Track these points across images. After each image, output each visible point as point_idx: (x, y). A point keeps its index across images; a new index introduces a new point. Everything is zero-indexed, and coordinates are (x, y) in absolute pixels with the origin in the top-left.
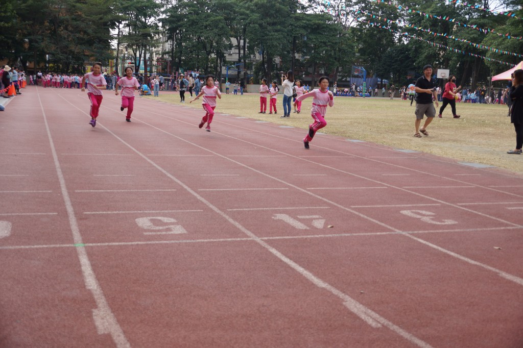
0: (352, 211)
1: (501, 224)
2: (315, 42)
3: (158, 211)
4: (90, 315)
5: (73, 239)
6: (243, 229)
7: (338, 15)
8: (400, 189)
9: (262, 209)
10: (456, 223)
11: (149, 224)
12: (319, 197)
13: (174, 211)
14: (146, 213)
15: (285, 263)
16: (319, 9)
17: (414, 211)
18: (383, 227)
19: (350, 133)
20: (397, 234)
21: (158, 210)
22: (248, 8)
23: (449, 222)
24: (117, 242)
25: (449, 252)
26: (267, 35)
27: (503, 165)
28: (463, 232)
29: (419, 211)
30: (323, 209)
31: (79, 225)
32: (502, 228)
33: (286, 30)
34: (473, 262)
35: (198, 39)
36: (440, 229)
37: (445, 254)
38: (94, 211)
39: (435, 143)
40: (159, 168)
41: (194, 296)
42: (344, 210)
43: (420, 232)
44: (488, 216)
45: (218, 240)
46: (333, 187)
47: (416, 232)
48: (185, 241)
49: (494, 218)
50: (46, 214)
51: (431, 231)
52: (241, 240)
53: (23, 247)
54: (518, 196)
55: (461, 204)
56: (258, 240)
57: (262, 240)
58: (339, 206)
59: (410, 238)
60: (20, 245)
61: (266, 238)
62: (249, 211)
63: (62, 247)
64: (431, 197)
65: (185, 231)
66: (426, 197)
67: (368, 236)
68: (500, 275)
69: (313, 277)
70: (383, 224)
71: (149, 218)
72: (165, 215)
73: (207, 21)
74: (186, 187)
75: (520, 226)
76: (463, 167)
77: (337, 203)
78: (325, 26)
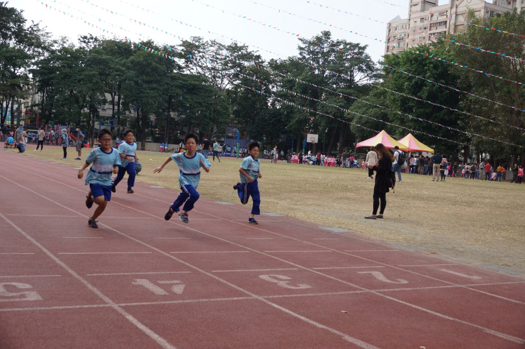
0: (212, 276)
2: (190, 102)
3: (13, 277)
6: (101, 295)
7: (214, 77)
8: (261, 253)
9: (123, 274)
10: (310, 287)
11: (2, 290)
12: (181, 261)
13: (30, 276)
15: (141, 330)
17: (272, 275)
18: (241, 292)
19: (220, 195)
20: (253, 299)
21: (13, 275)
22: (124, 65)
23: (303, 286)
25: (299, 317)
26: (142, 92)
27: (360, 230)
28: (315, 296)
29: (276, 276)
30: (184, 273)
32: (351, 292)
33: (161, 88)
34: (320, 326)
35: (71, 93)
36: (295, 293)
37: (296, 318)
39: (300, 207)
40: (19, 229)
42: (205, 275)
43: (275, 297)
44: (340, 280)
45: (74, 307)
46: (197, 251)
47: (271, 297)
48: (39, 308)
49: (345, 282)
51: (286, 296)
52: (98, 307)
54: (370, 260)
55: (316, 268)
56: (115, 306)
57: (120, 306)
58: (201, 271)
59: (265, 303)
61: (124, 305)
62: (109, 276)
64: (290, 261)
65: (40, 298)
66: (285, 261)
67: (225, 301)
68: (344, 338)
69: (167, 344)
70: (241, 289)
71: (3, 284)
72: (20, 281)
73: (80, 75)
74: (45, 250)
75: (367, 290)
76: (323, 231)
77: (199, 267)
78: (201, 87)
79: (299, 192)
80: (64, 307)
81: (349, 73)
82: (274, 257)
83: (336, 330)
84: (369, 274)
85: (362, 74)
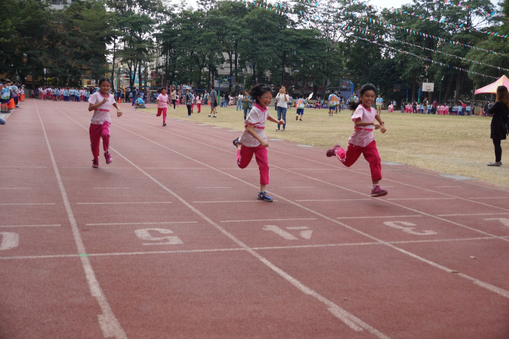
0: (338, 222)
1: (478, 235)
2: (304, 56)
3: (155, 223)
4: (96, 320)
5: (77, 250)
6: (236, 240)
7: (327, 30)
8: (384, 200)
9: (253, 220)
10: (436, 233)
11: (147, 235)
12: (307, 209)
13: (170, 223)
14: (144, 225)
15: (275, 272)
16: (308, 25)
17: (397, 222)
18: (367, 237)
20: (380, 245)
21: (155, 221)
22: (239, 24)
23: (429, 233)
24: (118, 252)
25: (427, 261)
26: (257, 49)
27: (483, 177)
28: (442, 242)
29: (399, 222)
30: (311, 220)
31: (82, 236)
32: (479, 238)
33: (276, 45)
35: (191, 54)
36: (421, 239)
37: (423, 263)
38: (95, 223)
39: (419, 156)
40: (156, 181)
41: (191, 303)
42: (331, 221)
43: (402, 242)
44: (466, 227)
45: (212, 250)
46: (321, 199)
47: (397, 242)
48: (181, 251)
49: (472, 229)
50: (50, 225)
51: (412, 241)
52: (234, 251)
53: (30, 257)
54: (496, 207)
55: (441, 215)
56: (249, 250)
57: (254, 250)
58: (326, 217)
59: (392, 248)
60: (28, 255)
61: (257, 248)
62: (240, 223)
63: (67, 258)
64: (413, 208)
65: (182, 243)
66: (409, 208)
67: (352, 246)
68: (475, 283)
69: (301, 285)
70: (367, 235)
71: (147, 229)
72: (162, 227)
73: (200, 36)
74: (181, 200)
75: (495, 237)
76: (445, 179)
77: (324, 214)
78: (314, 41)
79: (417, 141)
80: (203, 250)
81: (466, 18)
82: (397, 205)
83: (466, 274)
84: (496, 220)
85: (480, 17)
